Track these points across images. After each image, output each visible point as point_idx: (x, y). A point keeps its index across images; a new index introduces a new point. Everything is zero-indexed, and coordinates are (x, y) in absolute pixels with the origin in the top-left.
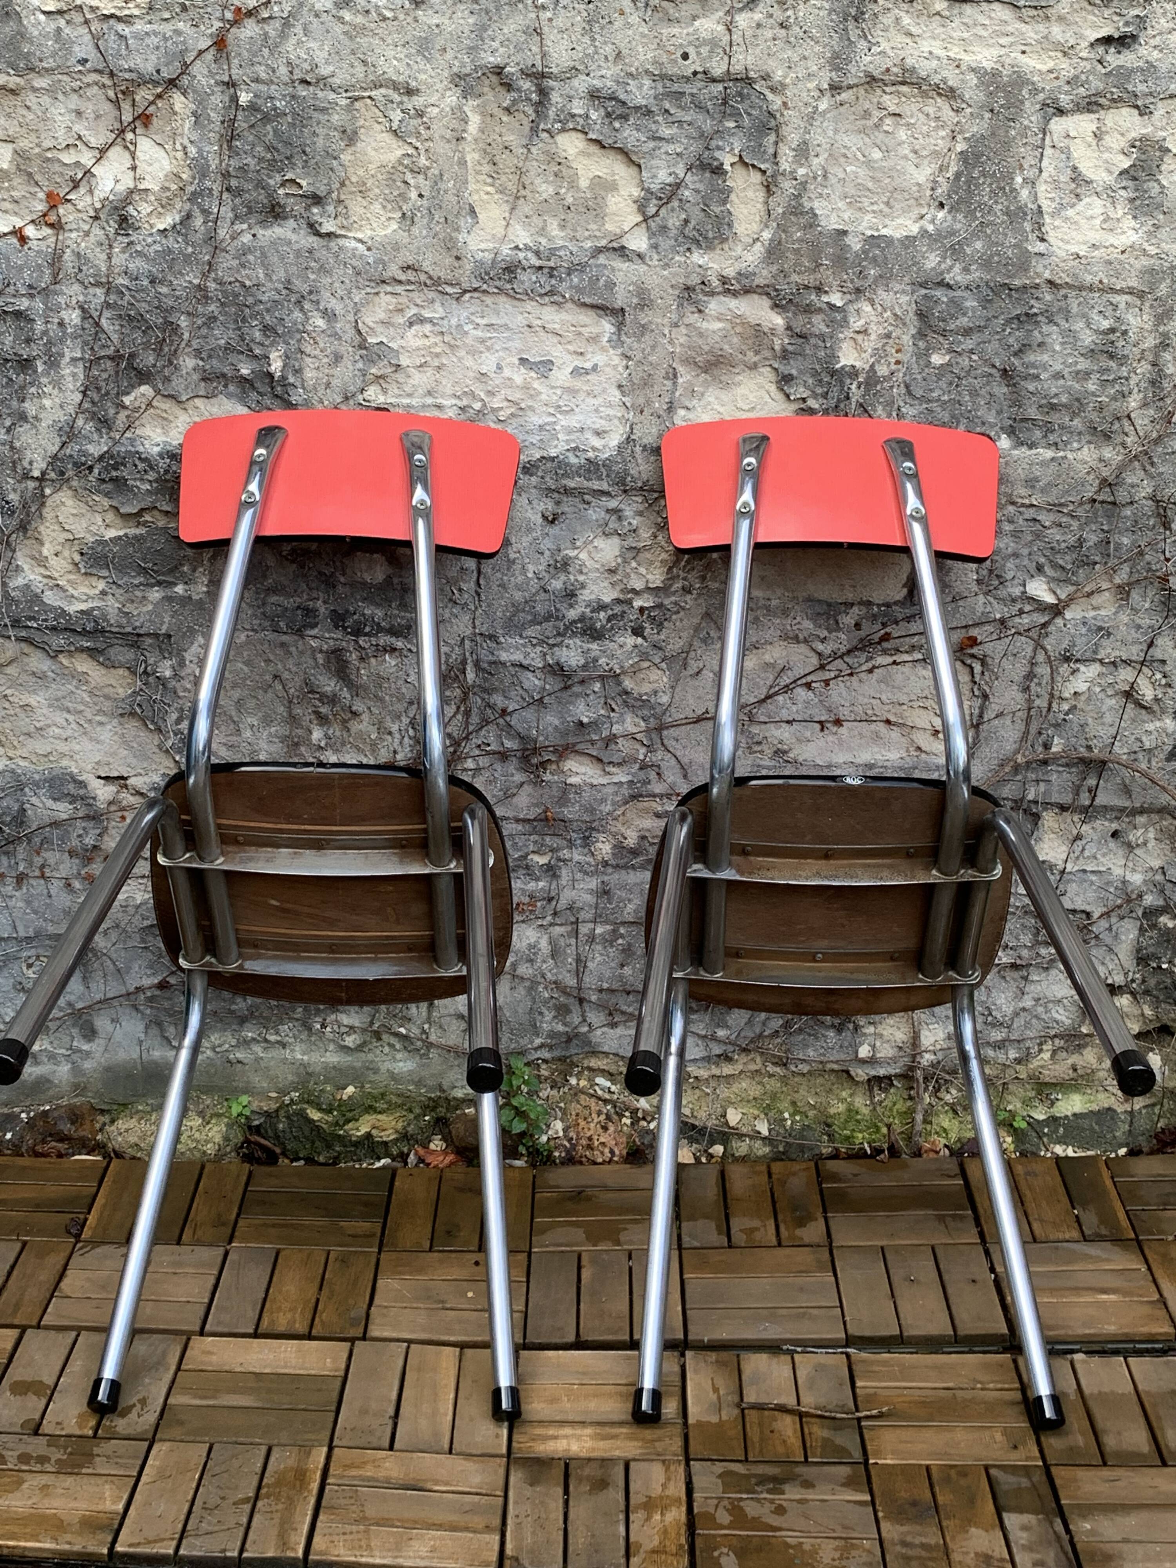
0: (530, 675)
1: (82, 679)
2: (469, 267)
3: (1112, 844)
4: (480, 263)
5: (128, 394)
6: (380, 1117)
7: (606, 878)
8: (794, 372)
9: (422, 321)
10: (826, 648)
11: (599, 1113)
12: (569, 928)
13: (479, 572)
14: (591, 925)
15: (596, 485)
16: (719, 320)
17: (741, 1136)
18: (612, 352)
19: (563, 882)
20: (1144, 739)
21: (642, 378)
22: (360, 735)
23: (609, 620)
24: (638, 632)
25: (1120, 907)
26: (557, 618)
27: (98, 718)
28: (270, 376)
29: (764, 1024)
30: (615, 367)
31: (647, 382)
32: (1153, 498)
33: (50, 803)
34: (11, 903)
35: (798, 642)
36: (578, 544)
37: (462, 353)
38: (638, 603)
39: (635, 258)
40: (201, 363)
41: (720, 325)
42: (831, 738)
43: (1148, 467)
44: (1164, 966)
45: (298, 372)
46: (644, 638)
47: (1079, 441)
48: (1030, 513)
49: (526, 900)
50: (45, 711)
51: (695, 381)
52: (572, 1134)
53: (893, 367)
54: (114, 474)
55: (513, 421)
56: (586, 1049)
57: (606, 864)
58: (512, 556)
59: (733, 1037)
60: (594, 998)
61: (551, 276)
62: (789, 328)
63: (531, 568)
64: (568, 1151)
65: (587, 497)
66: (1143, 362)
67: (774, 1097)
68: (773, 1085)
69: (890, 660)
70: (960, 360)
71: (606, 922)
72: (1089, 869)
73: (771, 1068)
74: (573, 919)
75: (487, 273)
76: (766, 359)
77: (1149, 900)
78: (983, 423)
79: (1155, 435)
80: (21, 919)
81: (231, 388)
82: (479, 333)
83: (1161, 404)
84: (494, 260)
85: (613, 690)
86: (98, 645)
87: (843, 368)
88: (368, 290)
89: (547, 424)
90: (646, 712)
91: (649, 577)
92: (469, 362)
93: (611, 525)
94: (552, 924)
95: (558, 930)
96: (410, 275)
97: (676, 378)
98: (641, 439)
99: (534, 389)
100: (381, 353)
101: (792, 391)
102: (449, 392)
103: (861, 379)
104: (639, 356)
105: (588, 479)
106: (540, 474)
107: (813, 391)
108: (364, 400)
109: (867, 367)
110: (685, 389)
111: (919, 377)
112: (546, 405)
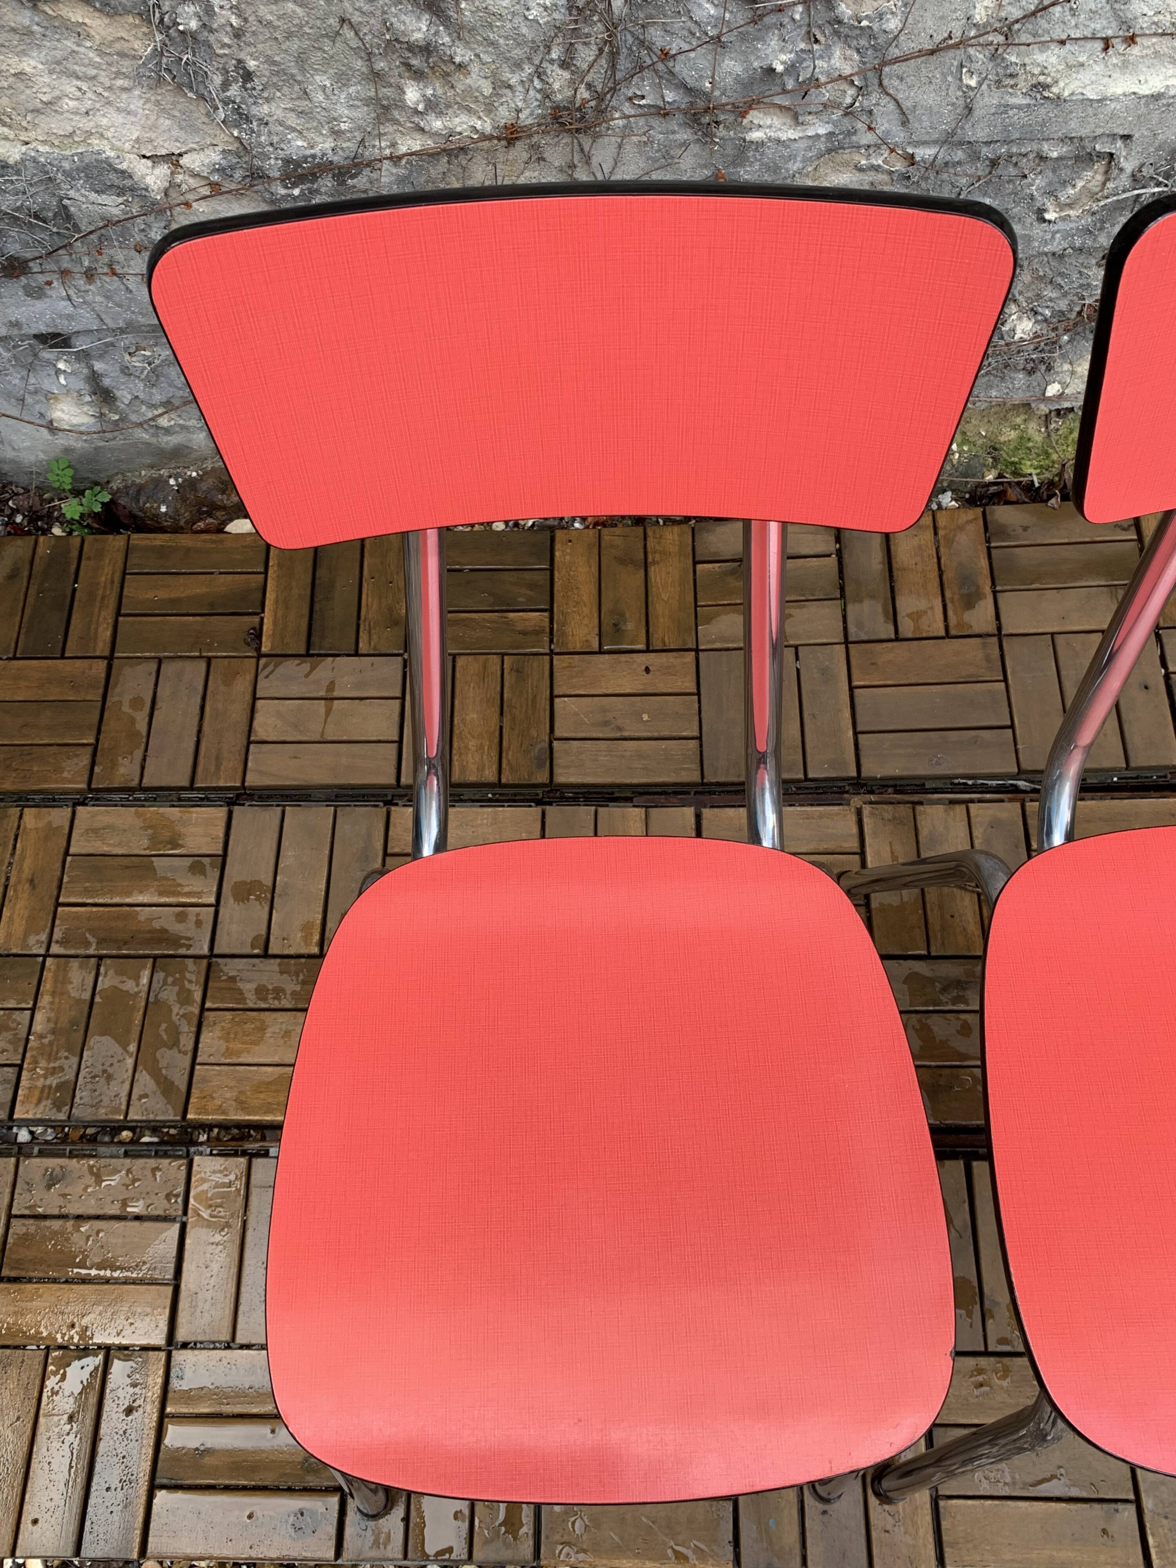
1: (80, 32)
22: (469, 91)
27: (119, 82)
33: (93, 196)
34: (89, 298)
42: (1114, 60)
50: (47, 79)
80: (106, 313)
90: (863, 42)
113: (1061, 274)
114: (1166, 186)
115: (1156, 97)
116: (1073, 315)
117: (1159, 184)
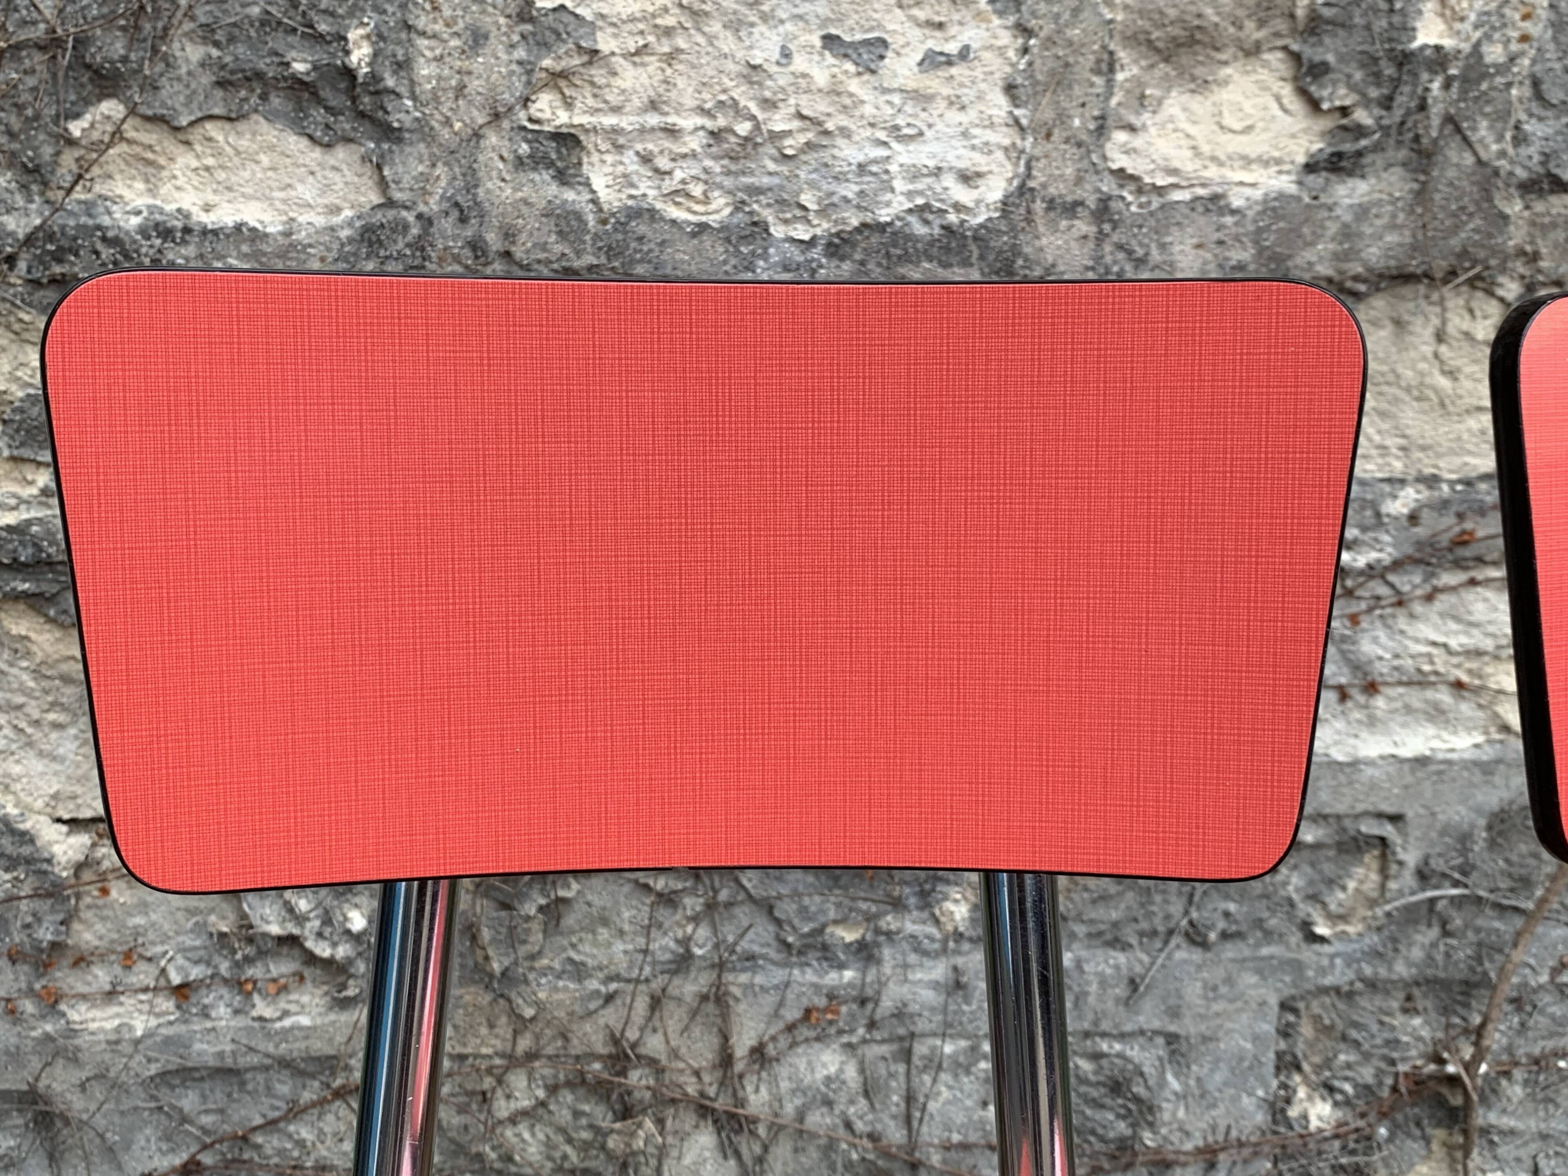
1: (18, 648)
5: (77, 116)
8: (1330, 58)
12: (895, 1047)
14: (935, 1041)
18: (996, 21)
19: (887, 969)
21: (1052, 73)
27: (52, 716)
28: (349, 73)
30: (1001, 51)
31: (1060, 79)
37: (715, 27)
40: (215, 53)
42: (1357, 715)
45: (403, 66)
49: (822, 1002)
51: (1147, 78)
53: (1514, 47)
54: (57, 269)
57: (959, 936)
60: (935, 1161)
71: (960, 1036)
74: (903, 1032)
76: (1277, 35)
81: (276, 101)
86: (45, 587)
87: (1420, 50)
89: (875, 161)
92: (727, 42)
94: (864, 1041)
95: (875, 1051)
97: (1112, 70)
98: (1044, 186)
99: (851, 95)
100: (561, 28)
101: (1325, 93)
102: (689, 102)
103: (1453, 71)
104: (1049, 28)
105: (946, 265)
106: (858, 257)
107: (1364, 95)
108: (531, 120)
109: (1466, 47)
110: (1128, 92)
111: (1557, 66)
112: (872, 125)
113: (1356, 1025)
114: (1466, 886)
115: (1421, 761)
116: (1385, 1093)
117: (1456, 884)
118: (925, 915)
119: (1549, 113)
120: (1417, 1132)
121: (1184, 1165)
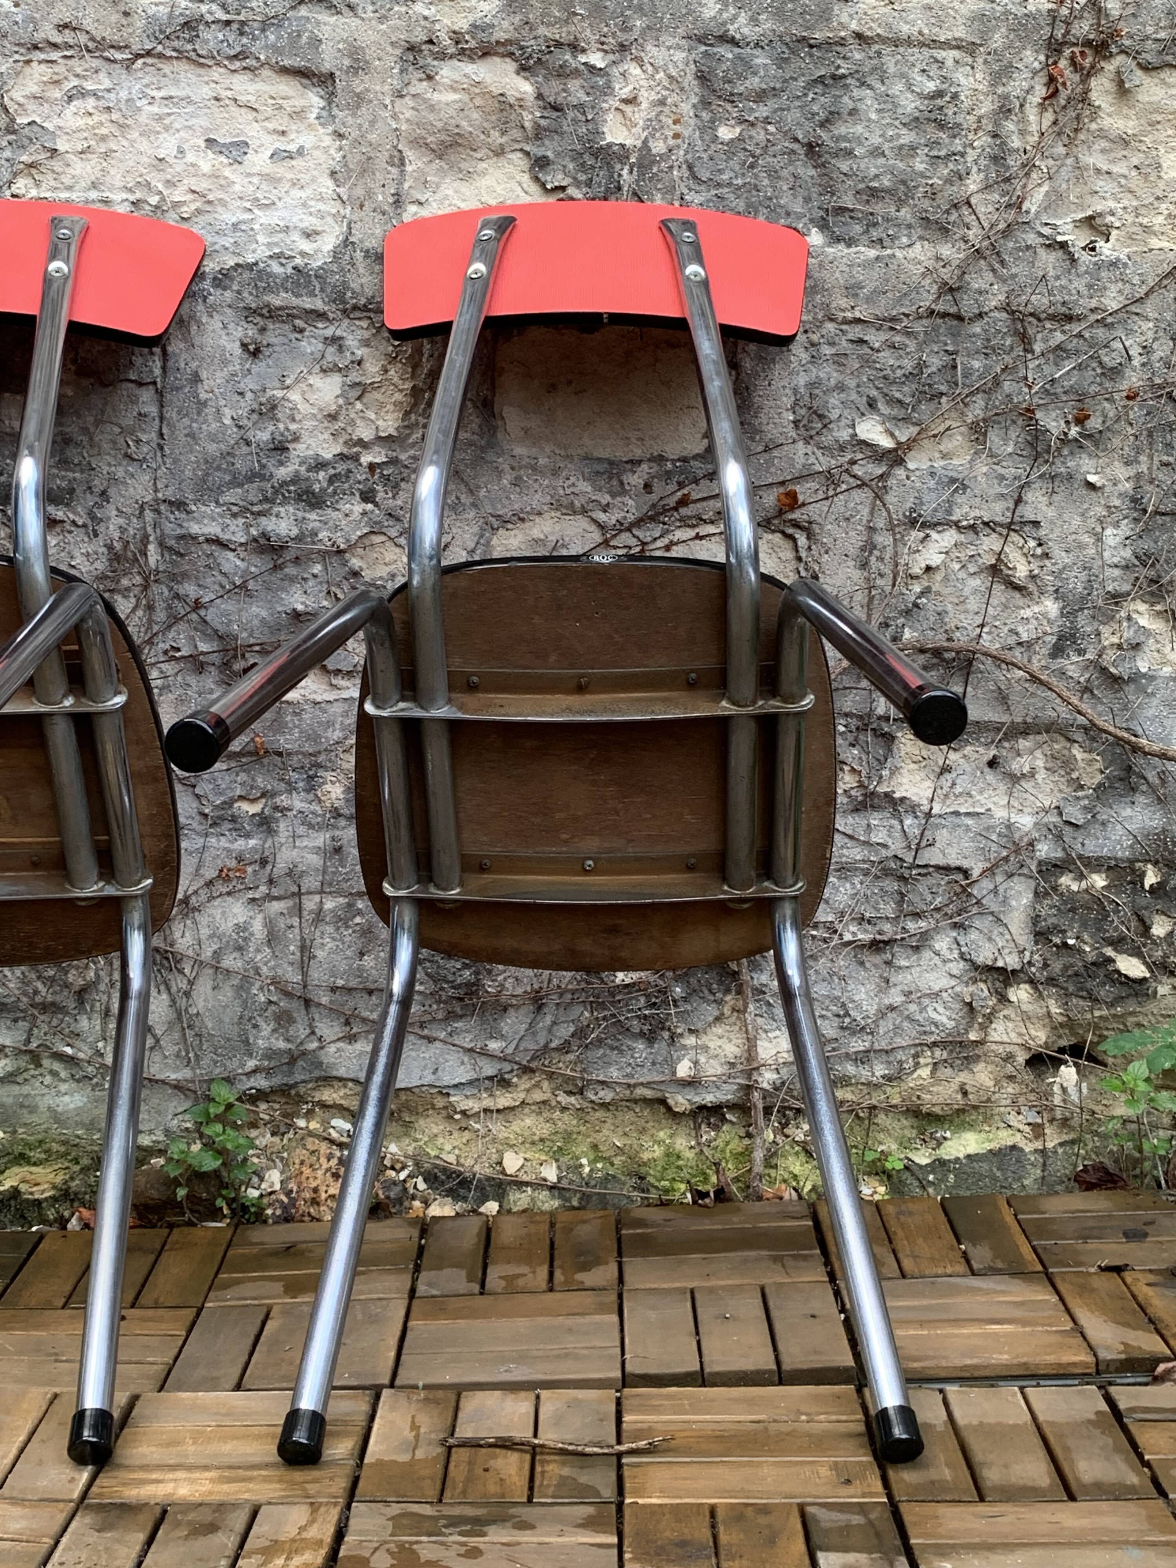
0: (230, 555)
2: (140, 24)
3: (990, 776)
4: (152, 20)
6: (34, 1169)
7: (337, 833)
8: (550, 154)
9: (83, 94)
10: (608, 519)
11: (329, 1158)
12: (290, 903)
13: (162, 418)
14: (317, 898)
15: (308, 303)
16: (454, 89)
17: (521, 1185)
18: (321, 130)
19: (281, 838)
20: (1020, 629)
21: (360, 163)
23: (331, 480)
24: (367, 496)
25: (1006, 859)
26: (263, 478)
29: (550, 1031)
30: (326, 150)
31: (366, 167)
32: (1006, 308)
35: (575, 513)
36: (288, 382)
37: (134, 135)
38: (366, 459)
39: (345, 10)
41: (456, 97)
43: (997, 266)
44: (1071, 942)
46: (376, 505)
47: (909, 236)
48: (855, 332)
49: (233, 864)
51: (427, 170)
52: (293, 1185)
53: (671, 142)
55: (201, 220)
56: (317, 1073)
57: (337, 813)
58: (203, 396)
59: (510, 1050)
60: (324, 1000)
61: (242, 34)
62: (540, 96)
63: (228, 412)
64: (284, 1207)
65: (299, 323)
66: (980, 133)
67: (568, 1137)
68: (567, 1121)
69: (691, 533)
70: (753, 133)
71: (339, 893)
72: (963, 810)
73: (563, 1098)
74: (295, 889)
75: (161, 31)
76: (515, 141)
77: (1045, 850)
78: (788, 214)
79: (1002, 226)
82: (155, 109)
83: (1006, 187)
84: (171, 15)
85: (337, 572)
87: (610, 145)
88: (17, 57)
89: (244, 222)
91: (380, 423)
92: (143, 145)
93: (329, 358)
94: (267, 898)
95: (277, 906)
96: (68, 37)
97: (403, 164)
98: (361, 241)
99: (226, 178)
100: (32, 136)
101: (549, 178)
102: (119, 184)
103: (633, 160)
104: (355, 133)
105: (297, 295)
106: (235, 287)
107: (575, 179)
108: (13, 196)
109: (639, 144)
110: (416, 179)
111: (705, 156)
112: (241, 198)
118: (311, 796)
119: (703, 188)
120: (712, 998)
121: (517, 1007)
